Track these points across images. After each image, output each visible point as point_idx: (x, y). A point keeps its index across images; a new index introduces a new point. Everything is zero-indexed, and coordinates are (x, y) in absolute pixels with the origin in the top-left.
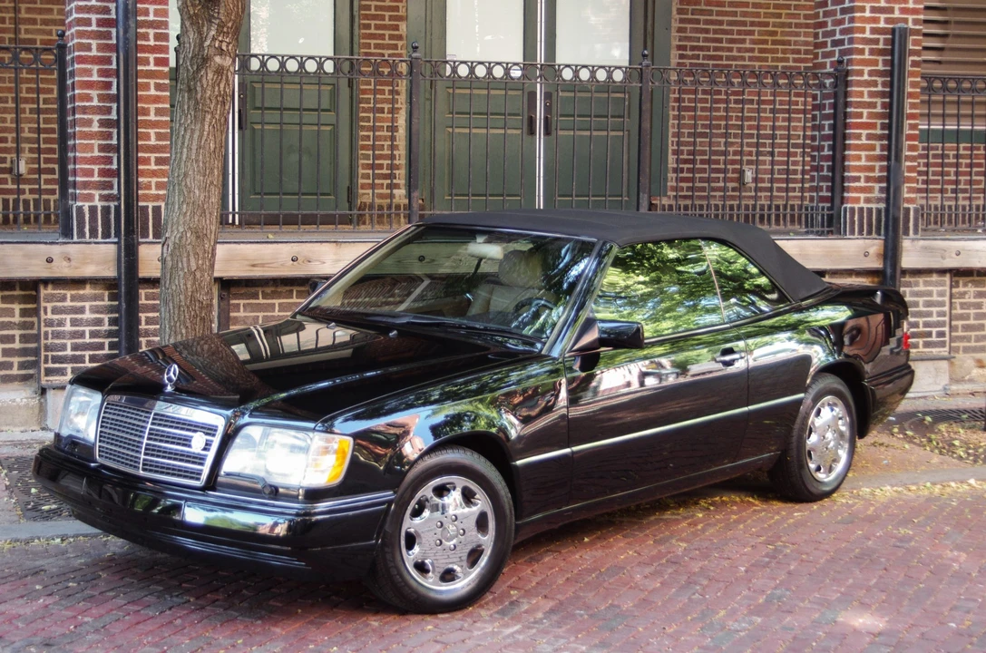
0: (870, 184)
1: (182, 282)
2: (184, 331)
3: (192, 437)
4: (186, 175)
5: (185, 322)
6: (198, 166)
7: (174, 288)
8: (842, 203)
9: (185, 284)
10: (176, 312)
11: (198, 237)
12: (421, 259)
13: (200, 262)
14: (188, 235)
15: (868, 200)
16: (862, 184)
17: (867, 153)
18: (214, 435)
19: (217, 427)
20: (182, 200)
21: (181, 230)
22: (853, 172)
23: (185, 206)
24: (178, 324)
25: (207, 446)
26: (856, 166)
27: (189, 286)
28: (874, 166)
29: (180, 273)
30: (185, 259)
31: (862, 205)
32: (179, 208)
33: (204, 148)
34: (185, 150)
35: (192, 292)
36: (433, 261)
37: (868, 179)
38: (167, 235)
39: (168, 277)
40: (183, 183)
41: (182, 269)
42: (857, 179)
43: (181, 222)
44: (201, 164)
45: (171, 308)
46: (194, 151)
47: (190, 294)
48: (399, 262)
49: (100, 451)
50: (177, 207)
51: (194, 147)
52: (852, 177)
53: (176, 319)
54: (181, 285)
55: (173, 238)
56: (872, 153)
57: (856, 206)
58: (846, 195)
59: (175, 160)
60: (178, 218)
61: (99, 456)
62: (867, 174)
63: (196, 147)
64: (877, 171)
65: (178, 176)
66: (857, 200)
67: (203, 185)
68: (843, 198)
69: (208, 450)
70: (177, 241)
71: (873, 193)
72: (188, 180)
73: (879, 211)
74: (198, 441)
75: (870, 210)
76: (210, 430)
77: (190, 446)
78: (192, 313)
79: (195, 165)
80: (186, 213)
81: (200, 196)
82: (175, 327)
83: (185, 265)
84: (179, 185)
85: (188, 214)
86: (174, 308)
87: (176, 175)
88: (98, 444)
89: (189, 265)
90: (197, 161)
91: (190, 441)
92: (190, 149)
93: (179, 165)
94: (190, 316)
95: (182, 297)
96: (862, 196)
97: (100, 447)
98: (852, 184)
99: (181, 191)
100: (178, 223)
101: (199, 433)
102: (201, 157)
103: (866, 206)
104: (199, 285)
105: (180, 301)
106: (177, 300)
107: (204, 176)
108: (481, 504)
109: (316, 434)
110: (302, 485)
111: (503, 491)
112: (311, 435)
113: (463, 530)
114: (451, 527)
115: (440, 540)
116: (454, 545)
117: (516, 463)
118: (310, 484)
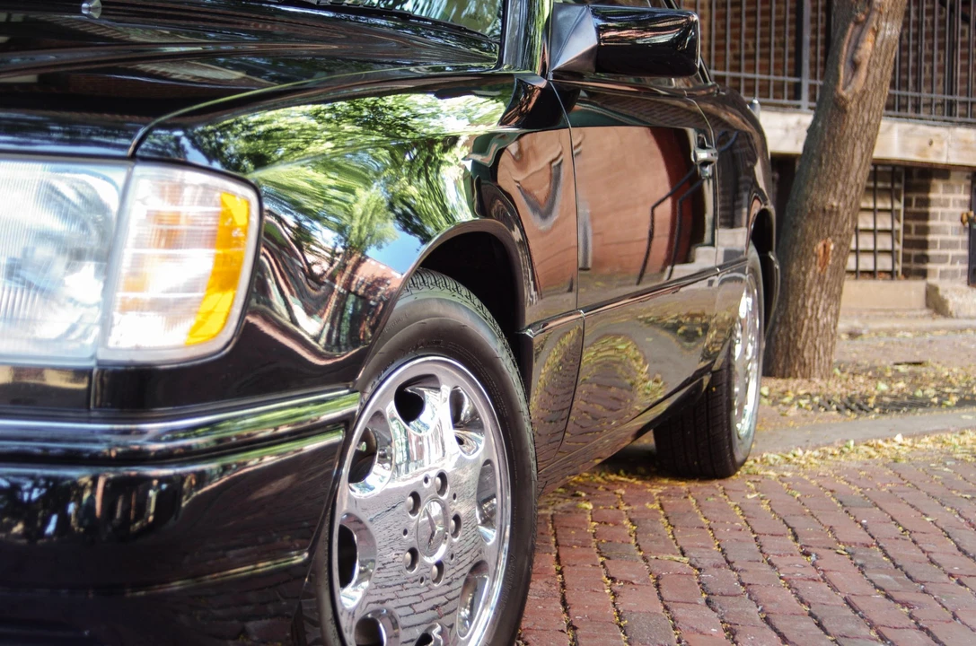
108: (485, 445)
109: (141, 170)
110: (104, 355)
111: (523, 406)
112: (118, 174)
113: (457, 518)
114: (436, 509)
115: (413, 552)
116: (439, 565)
117: (529, 332)
118: (138, 348)
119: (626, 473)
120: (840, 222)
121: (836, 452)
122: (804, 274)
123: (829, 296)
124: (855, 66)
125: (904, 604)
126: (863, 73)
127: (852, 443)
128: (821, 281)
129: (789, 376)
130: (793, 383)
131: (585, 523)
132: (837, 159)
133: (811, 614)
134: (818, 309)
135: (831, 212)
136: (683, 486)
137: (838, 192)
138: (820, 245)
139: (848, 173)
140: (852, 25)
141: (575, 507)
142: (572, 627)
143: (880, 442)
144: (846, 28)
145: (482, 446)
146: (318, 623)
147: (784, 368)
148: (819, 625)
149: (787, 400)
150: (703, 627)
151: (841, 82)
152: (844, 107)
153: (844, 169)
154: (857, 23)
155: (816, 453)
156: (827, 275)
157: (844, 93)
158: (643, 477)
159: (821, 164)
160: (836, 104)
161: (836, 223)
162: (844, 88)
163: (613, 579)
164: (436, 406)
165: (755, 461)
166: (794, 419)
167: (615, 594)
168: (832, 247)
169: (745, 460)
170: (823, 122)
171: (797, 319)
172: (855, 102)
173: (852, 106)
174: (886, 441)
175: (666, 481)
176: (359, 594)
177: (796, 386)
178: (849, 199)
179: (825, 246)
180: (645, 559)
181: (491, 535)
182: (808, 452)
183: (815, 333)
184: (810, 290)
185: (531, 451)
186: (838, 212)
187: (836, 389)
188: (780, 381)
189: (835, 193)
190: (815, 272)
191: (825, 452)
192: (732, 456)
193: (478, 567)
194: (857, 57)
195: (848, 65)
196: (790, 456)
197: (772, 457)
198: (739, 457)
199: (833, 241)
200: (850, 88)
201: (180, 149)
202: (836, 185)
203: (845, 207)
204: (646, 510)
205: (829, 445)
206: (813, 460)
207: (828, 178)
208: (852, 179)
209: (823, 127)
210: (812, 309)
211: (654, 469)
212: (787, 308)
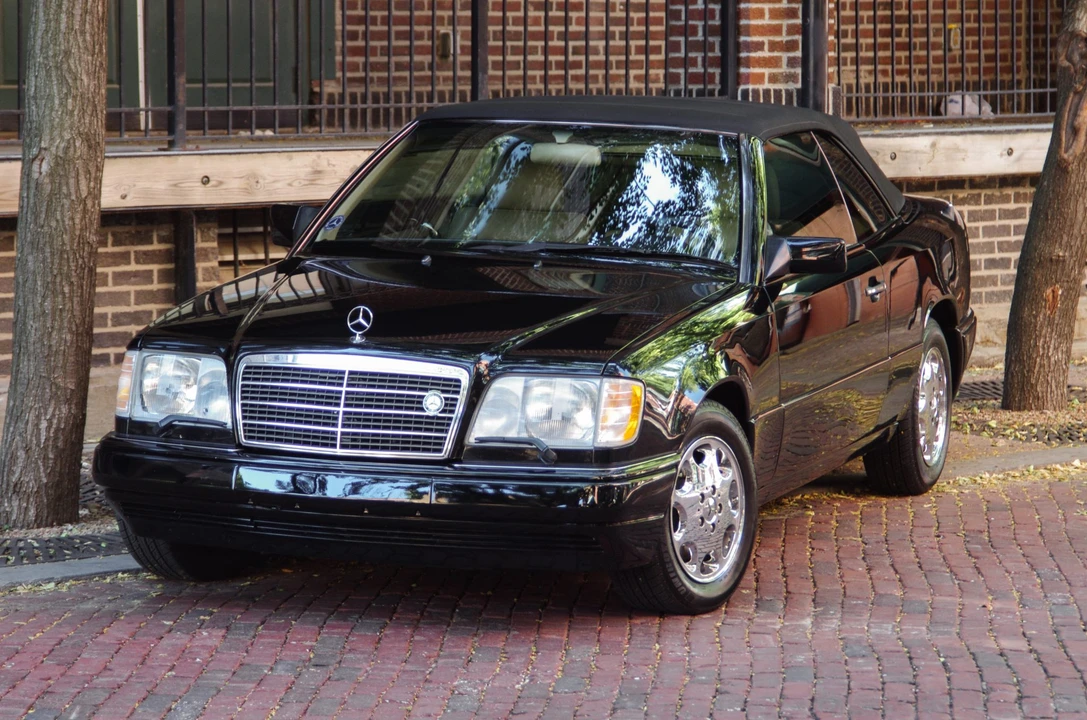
0: (776, 54)
1: (68, 214)
2: (66, 290)
3: (423, 397)
4: (67, 54)
5: (68, 277)
6: (84, 40)
7: (54, 224)
8: (738, 84)
9: (72, 219)
10: (57, 261)
11: (90, 147)
12: (206, 180)
13: (92, 184)
14: (77, 144)
15: (773, 79)
16: (765, 53)
17: (771, 6)
18: (458, 393)
19: (459, 381)
20: (65, 91)
21: (67, 136)
22: (755, 35)
23: (70, 100)
24: (58, 280)
25: (449, 406)
26: (758, 26)
27: (77, 221)
28: (781, 26)
29: (66, 202)
30: (72, 181)
31: (767, 85)
32: (61, 104)
33: (91, 13)
34: (63, 16)
35: (81, 230)
36: (221, 183)
37: (773, 46)
38: (43, 145)
39: (44, 209)
40: (65, 66)
41: (69, 194)
42: (759, 46)
43: (66, 125)
44: (88, 38)
45: (48, 255)
46: (78, 18)
47: (78, 233)
48: (175, 185)
49: (245, 431)
50: (57, 102)
51: (78, 11)
52: (753, 42)
53: (55, 272)
54: (66, 219)
55: (53, 149)
56: (777, 6)
57: (761, 87)
58: (743, 70)
59: (46, 31)
60: (61, 119)
61: (245, 437)
62: (772, 38)
63: (79, 12)
64: (784, 33)
65: (55, 56)
66: (760, 78)
67: (92, 69)
68: (738, 75)
69: (452, 412)
70: (60, 154)
71: (781, 67)
72: (71, 61)
73: (789, 94)
74: (433, 403)
75: (778, 93)
76: (449, 385)
77: (422, 409)
78: (80, 262)
79: (80, 40)
80: (73, 111)
81: (89, 85)
82: (55, 283)
83: (73, 190)
84: (57, 68)
85: (76, 113)
86: (52, 254)
87: (51, 53)
88: (241, 422)
89: (78, 189)
90: (83, 33)
91: (421, 403)
92: (71, 15)
93: (55, 39)
94: (76, 266)
95: (66, 238)
96: (766, 71)
97: (245, 425)
98: (753, 55)
99: (62, 80)
100: (62, 125)
101: (431, 392)
102: (87, 26)
103: (772, 87)
104: (90, 219)
105: (64, 244)
106: (58, 243)
107: (93, 56)
108: (732, 473)
109: (605, 380)
110: (596, 445)
111: (750, 456)
112: (597, 382)
113: (720, 505)
114: (711, 501)
115: (702, 518)
116: (713, 525)
117: (753, 421)
118: (607, 442)
119: (846, 493)
120: (1067, 270)
121: (1017, 474)
122: (1035, 317)
123: (1059, 336)
124: (1075, 131)
125: (976, 558)
126: (1082, 138)
127: (1032, 467)
128: (1051, 322)
129: (1025, 408)
130: (1025, 414)
131: (806, 523)
132: (1061, 214)
133: (919, 563)
134: (1049, 347)
135: (1058, 261)
136: (884, 500)
137: (1063, 243)
138: (1049, 291)
139: (1072, 226)
140: (1072, 95)
141: (803, 514)
142: (784, 568)
143: (1058, 466)
144: (1067, 98)
145: (731, 474)
146: (665, 544)
147: (1020, 401)
148: (920, 567)
149: (1008, 432)
150: (855, 568)
151: (1063, 145)
152: (1066, 168)
153: (1068, 223)
154: (1076, 93)
155: (1001, 476)
156: (1057, 318)
157: (1066, 156)
158: (858, 496)
159: (1047, 219)
160: (1059, 165)
161: (1063, 270)
162: (1066, 151)
163: (813, 549)
164: (710, 457)
165: (949, 483)
166: (1001, 449)
167: (812, 555)
168: (1060, 292)
169: (934, 482)
170: (1048, 181)
171: (1030, 357)
172: (1075, 164)
173: (1073, 167)
174: (1062, 466)
175: (873, 498)
176: (681, 535)
177: (1027, 418)
178: (1074, 249)
179: (1053, 291)
180: (837, 540)
181: (736, 513)
182: (994, 475)
183: (1047, 370)
184: (1041, 332)
185: (754, 476)
186: (1064, 261)
187: (1063, 418)
188: (1015, 413)
189: (1061, 244)
190: (1045, 315)
191: (1008, 475)
192: (921, 479)
193: (731, 528)
194: (1076, 123)
195: (1070, 131)
196: (978, 478)
197: (961, 479)
198: (927, 479)
199: (1061, 287)
200: (1071, 151)
201: (616, 370)
202: (1062, 238)
203: (1071, 257)
204: (849, 515)
205: (1013, 469)
206: (995, 482)
207: (1054, 231)
208: (1076, 231)
209: (1048, 186)
210: (1044, 348)
211: (867, 490)
212: (1020, 349)
